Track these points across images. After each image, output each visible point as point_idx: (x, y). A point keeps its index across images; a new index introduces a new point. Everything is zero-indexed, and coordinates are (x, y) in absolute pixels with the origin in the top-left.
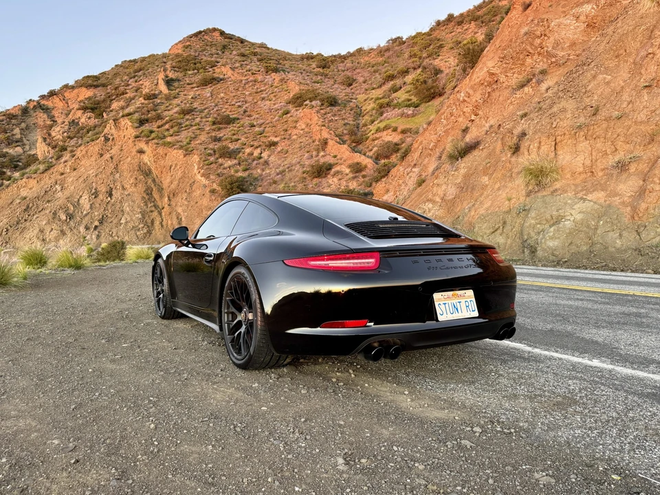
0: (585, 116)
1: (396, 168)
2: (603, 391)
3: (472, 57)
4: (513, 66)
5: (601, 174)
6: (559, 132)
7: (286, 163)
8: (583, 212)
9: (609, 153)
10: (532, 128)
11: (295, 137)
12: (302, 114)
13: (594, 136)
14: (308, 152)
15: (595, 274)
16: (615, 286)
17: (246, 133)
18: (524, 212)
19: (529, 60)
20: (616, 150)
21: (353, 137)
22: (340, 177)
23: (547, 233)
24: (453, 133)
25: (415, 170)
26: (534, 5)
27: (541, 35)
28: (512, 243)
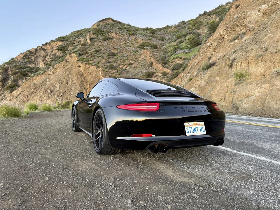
0: (261, 52)
1: (180, 74)
2: (265, 172)
3: (213, 28)
4: (231, 31)
5: (268, 76)
6: (250, 58)
7: (136, 71)
8: (260, 93)
9: (272, 67)
10: (238, 57)
11: (140, 61)
12: (143, 52)
13: (265, 60)
14: (145, 67)
15: (264, 119)
16: (273, 124)
17: (120, 60)
18: (234, 92)
19: (238, 29)
20: (275, 66)
21: (163, 62)
22: (157, 77)
23: (243, 101)
24: (205, 59)
25: (189, 74)
26: (240, 6)
27: (243, 18)
28: (228, 105)
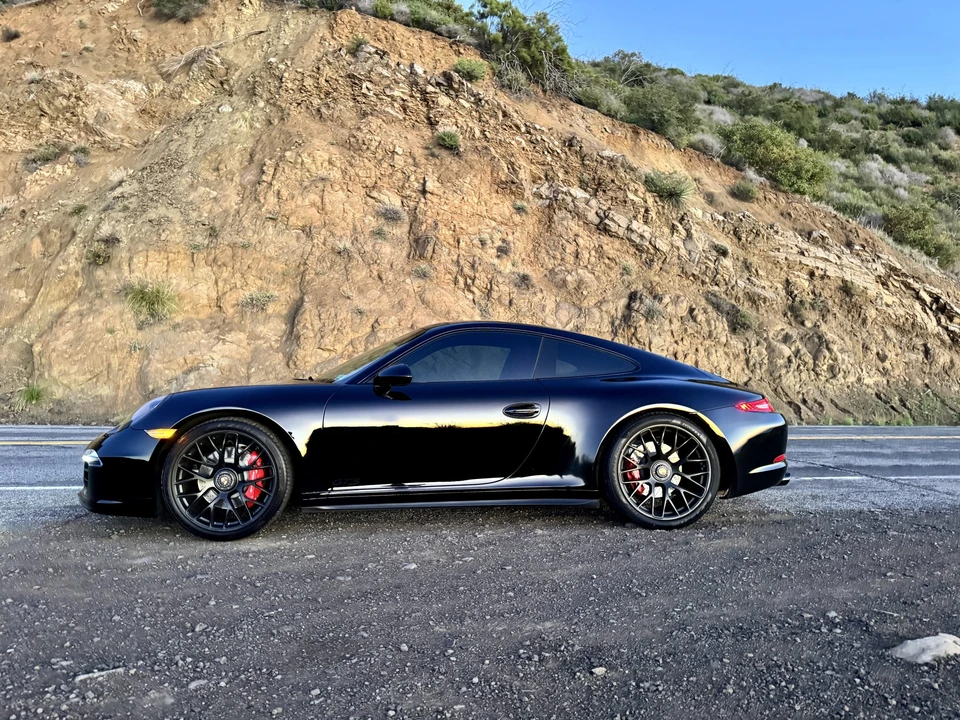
4: (13, 123)
5: (231, 310)
6: (171, 248)
9: (238, 286)
10: (123, 233)
18: (139, 352)
19: (45, 123)
26: (28, 41)
27: (70, 95)
28: (127, 396)
